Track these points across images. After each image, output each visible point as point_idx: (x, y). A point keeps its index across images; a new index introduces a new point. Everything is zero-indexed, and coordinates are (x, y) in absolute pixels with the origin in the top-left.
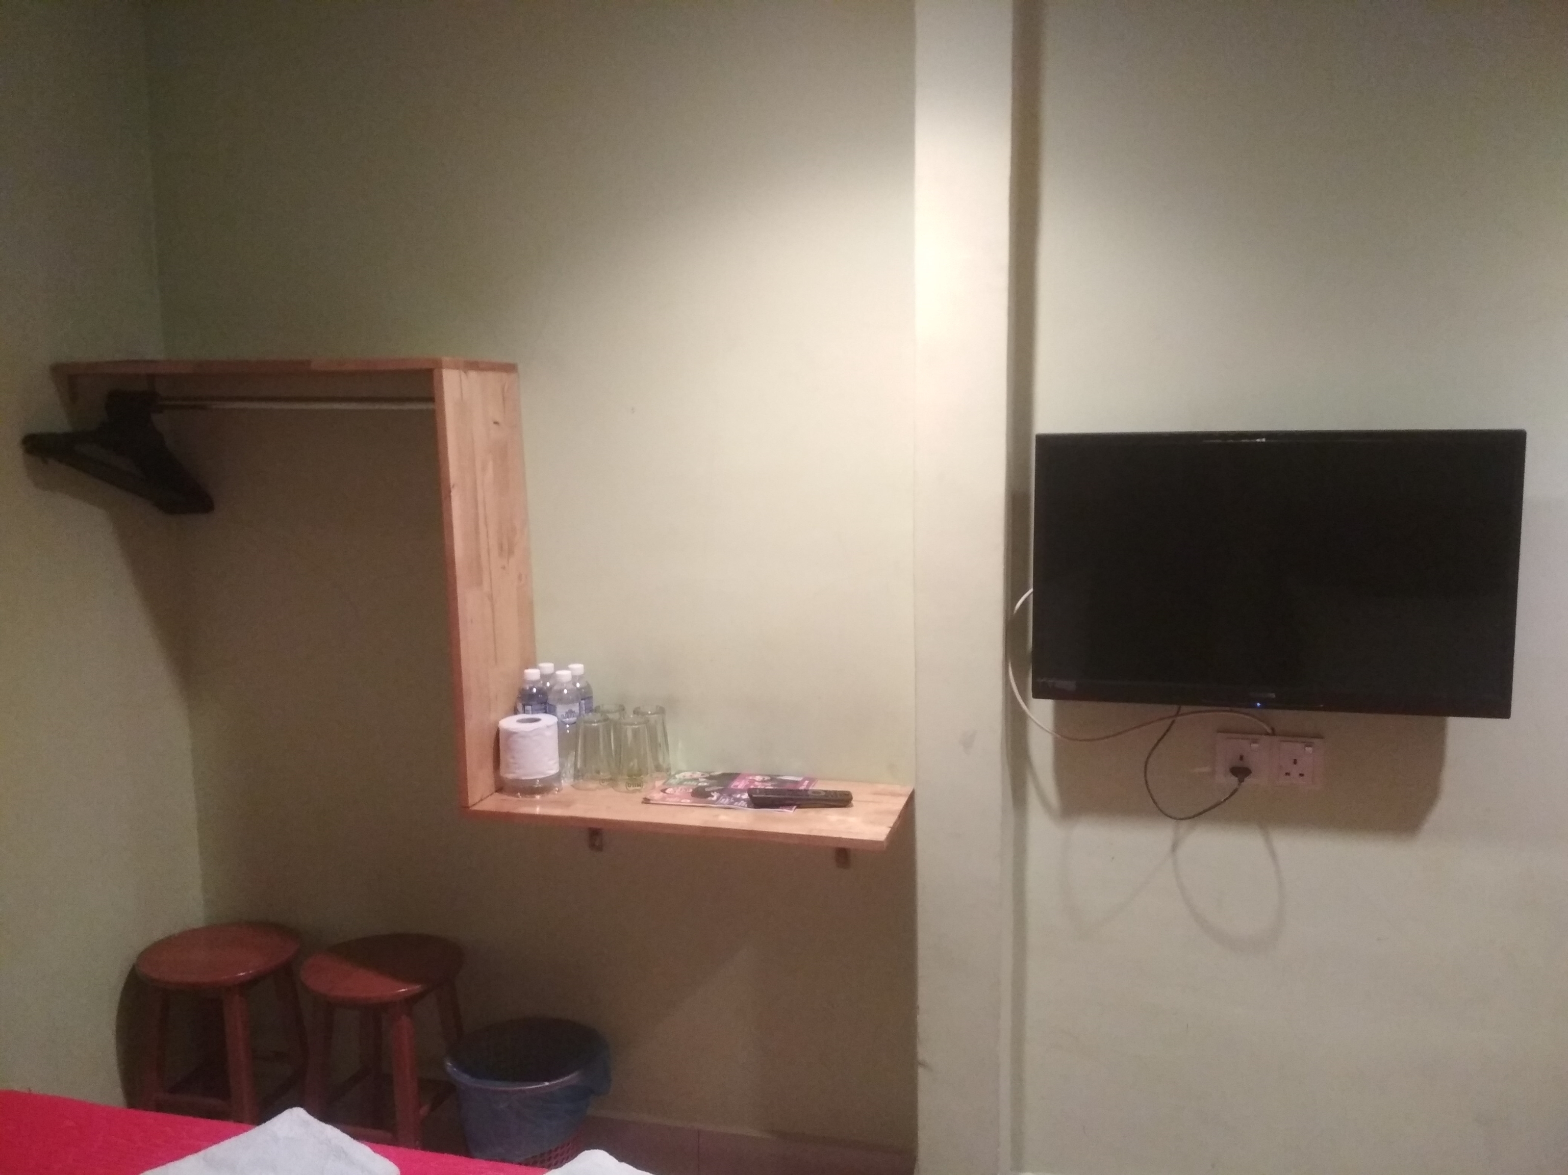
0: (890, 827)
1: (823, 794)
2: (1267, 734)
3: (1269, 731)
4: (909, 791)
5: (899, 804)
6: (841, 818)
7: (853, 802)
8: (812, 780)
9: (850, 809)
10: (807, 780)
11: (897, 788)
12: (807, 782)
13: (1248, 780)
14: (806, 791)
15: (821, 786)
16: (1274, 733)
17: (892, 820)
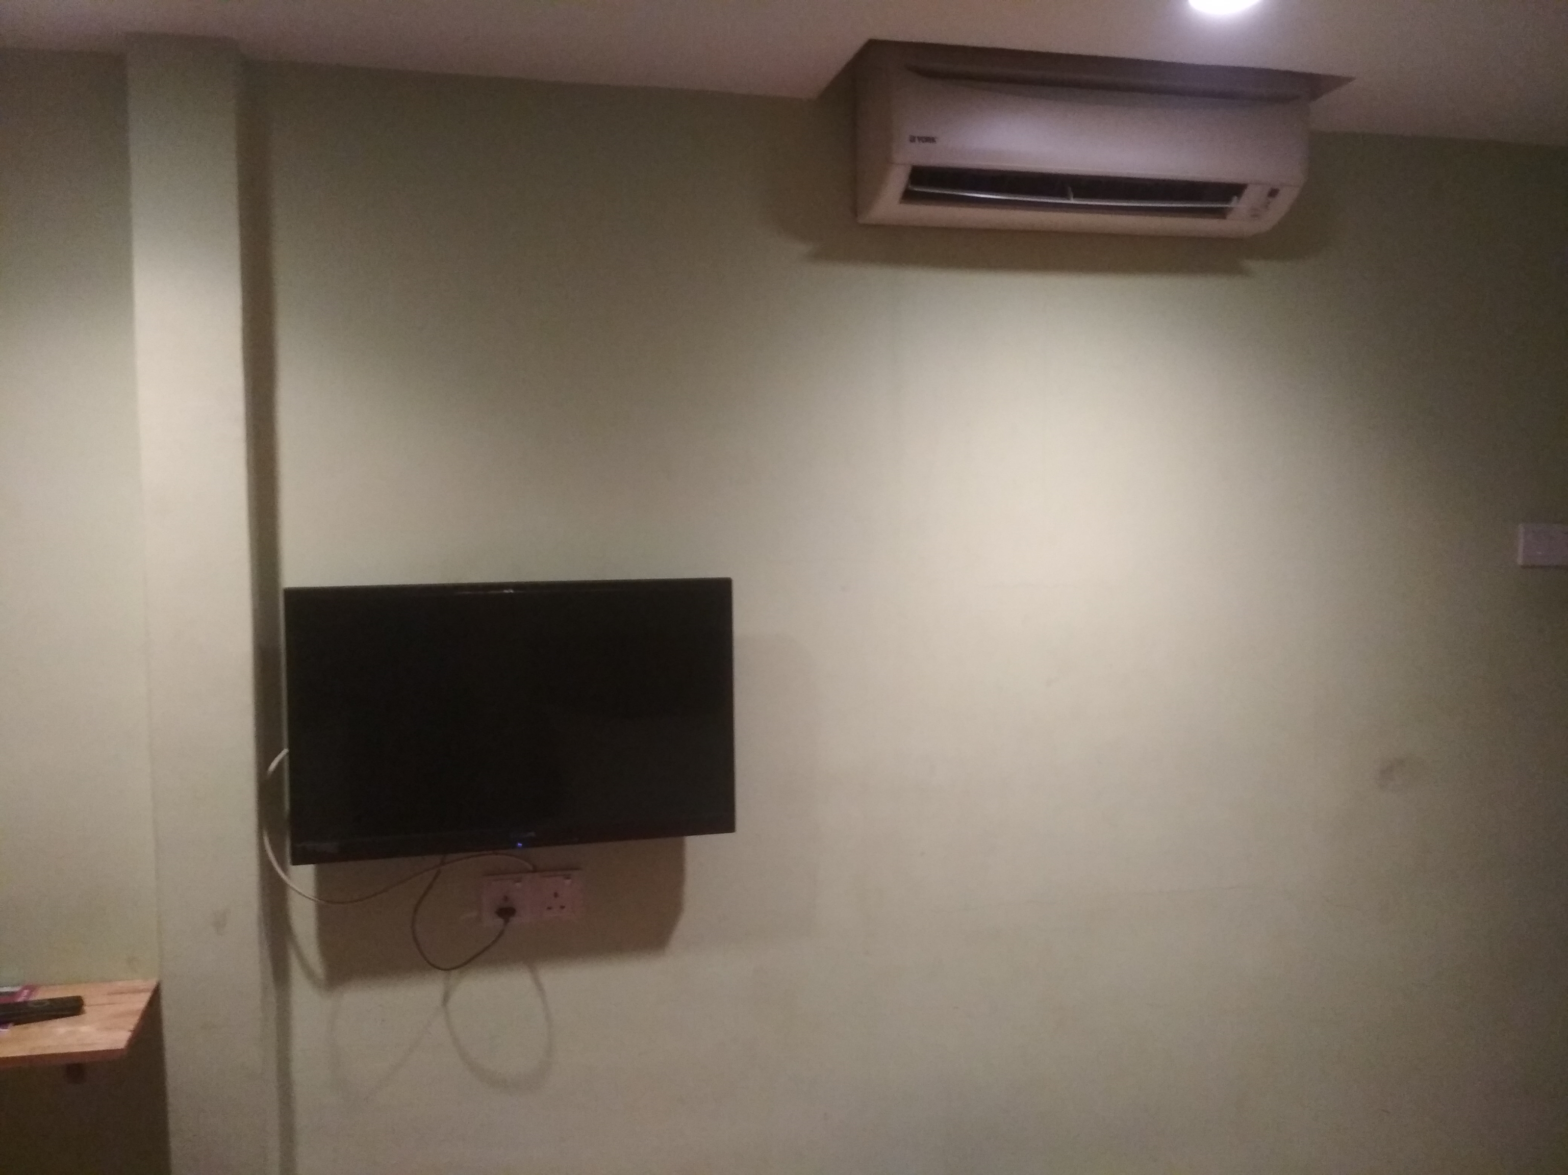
0: (131, 1031)
1: (48, 1003)
2: (528, 872)
3: (531, 868)
4: (152, 983)
5: (141, 1002)
6: (70, 1028)
7: (86, 1008)
8: (32, 989)
9: (83, 1016)
10: (26, 989)
11: (139, 983)
12: (26, 992)
13: (515, 921)
14: (25, 1003)
15: (43, 995)
16: (535, 870)
17: (132, 1022)
